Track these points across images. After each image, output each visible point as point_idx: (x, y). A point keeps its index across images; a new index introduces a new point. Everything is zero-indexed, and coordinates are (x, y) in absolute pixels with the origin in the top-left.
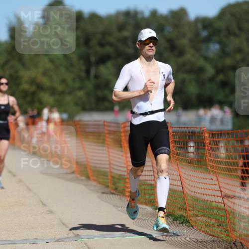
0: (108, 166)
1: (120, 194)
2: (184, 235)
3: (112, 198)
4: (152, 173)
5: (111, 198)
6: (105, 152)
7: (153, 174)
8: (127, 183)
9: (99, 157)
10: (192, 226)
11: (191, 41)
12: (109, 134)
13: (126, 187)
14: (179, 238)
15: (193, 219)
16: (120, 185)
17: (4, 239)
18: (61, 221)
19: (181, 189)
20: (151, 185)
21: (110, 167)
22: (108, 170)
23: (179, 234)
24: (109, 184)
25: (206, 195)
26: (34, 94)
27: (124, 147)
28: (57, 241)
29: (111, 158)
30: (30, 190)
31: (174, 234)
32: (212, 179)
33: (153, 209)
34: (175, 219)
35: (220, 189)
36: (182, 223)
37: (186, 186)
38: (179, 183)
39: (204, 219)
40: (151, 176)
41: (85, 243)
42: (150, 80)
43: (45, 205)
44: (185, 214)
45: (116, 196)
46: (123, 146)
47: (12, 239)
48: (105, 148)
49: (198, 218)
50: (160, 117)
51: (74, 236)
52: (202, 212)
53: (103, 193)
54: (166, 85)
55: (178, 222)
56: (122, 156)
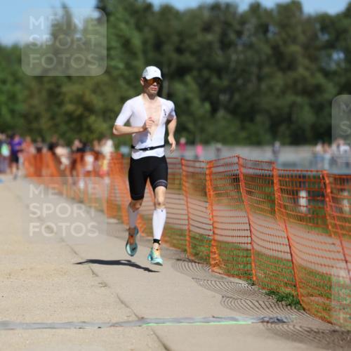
0: (186, 222)
1: (202, 261)
2: (292, 321)
3: (191, 267)
4: (248, 233)
5: (189, 267)
6: (182, 202)
7: (249, 235)
8: (213, 246)
9: (173, 209)
10: (304, 309)
11: (306, 47)
12: (187, 176)
13: (212, 252)
14: (285, 326)
15: (305, 299)
16: (203, 249)
17: (39, 321)
18: (119, 298)
19: (289, 257)
20: (247, 250)
21: (189, 224)
22: (186, 227)
23: (285, 320)
24: (187, 248)
25: (325, 265)
26: (80, 118)
27: (210, 195)
28: (113, 325)
29: (190, 210)
30: (75, 253)
31: (278, 319)
32: (333, 244)
33: (249, 284)
34: (280, 299)
35: (345, 258)
36: (290, 305)
37: (297, 252)
38: (287, 249)
39: (321, 300)
40: (247, 237)
41: (152, 330)
42: (150, 118)
43: (97, 276)
44: (294, 293)
45: (197, 264)
46: (208, 194)
47: (50, 322)
48: (181, 197)
49: (313, 298)
50: (159, 153)
51: (137, 319)
52: (319, 291)
53: (178, 260)
54: (168, 122)
55: (283, 303)
56: (206, 208)
